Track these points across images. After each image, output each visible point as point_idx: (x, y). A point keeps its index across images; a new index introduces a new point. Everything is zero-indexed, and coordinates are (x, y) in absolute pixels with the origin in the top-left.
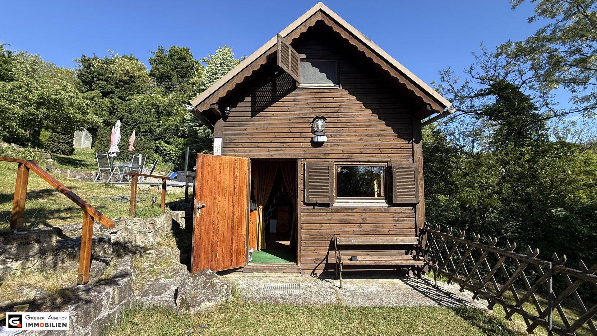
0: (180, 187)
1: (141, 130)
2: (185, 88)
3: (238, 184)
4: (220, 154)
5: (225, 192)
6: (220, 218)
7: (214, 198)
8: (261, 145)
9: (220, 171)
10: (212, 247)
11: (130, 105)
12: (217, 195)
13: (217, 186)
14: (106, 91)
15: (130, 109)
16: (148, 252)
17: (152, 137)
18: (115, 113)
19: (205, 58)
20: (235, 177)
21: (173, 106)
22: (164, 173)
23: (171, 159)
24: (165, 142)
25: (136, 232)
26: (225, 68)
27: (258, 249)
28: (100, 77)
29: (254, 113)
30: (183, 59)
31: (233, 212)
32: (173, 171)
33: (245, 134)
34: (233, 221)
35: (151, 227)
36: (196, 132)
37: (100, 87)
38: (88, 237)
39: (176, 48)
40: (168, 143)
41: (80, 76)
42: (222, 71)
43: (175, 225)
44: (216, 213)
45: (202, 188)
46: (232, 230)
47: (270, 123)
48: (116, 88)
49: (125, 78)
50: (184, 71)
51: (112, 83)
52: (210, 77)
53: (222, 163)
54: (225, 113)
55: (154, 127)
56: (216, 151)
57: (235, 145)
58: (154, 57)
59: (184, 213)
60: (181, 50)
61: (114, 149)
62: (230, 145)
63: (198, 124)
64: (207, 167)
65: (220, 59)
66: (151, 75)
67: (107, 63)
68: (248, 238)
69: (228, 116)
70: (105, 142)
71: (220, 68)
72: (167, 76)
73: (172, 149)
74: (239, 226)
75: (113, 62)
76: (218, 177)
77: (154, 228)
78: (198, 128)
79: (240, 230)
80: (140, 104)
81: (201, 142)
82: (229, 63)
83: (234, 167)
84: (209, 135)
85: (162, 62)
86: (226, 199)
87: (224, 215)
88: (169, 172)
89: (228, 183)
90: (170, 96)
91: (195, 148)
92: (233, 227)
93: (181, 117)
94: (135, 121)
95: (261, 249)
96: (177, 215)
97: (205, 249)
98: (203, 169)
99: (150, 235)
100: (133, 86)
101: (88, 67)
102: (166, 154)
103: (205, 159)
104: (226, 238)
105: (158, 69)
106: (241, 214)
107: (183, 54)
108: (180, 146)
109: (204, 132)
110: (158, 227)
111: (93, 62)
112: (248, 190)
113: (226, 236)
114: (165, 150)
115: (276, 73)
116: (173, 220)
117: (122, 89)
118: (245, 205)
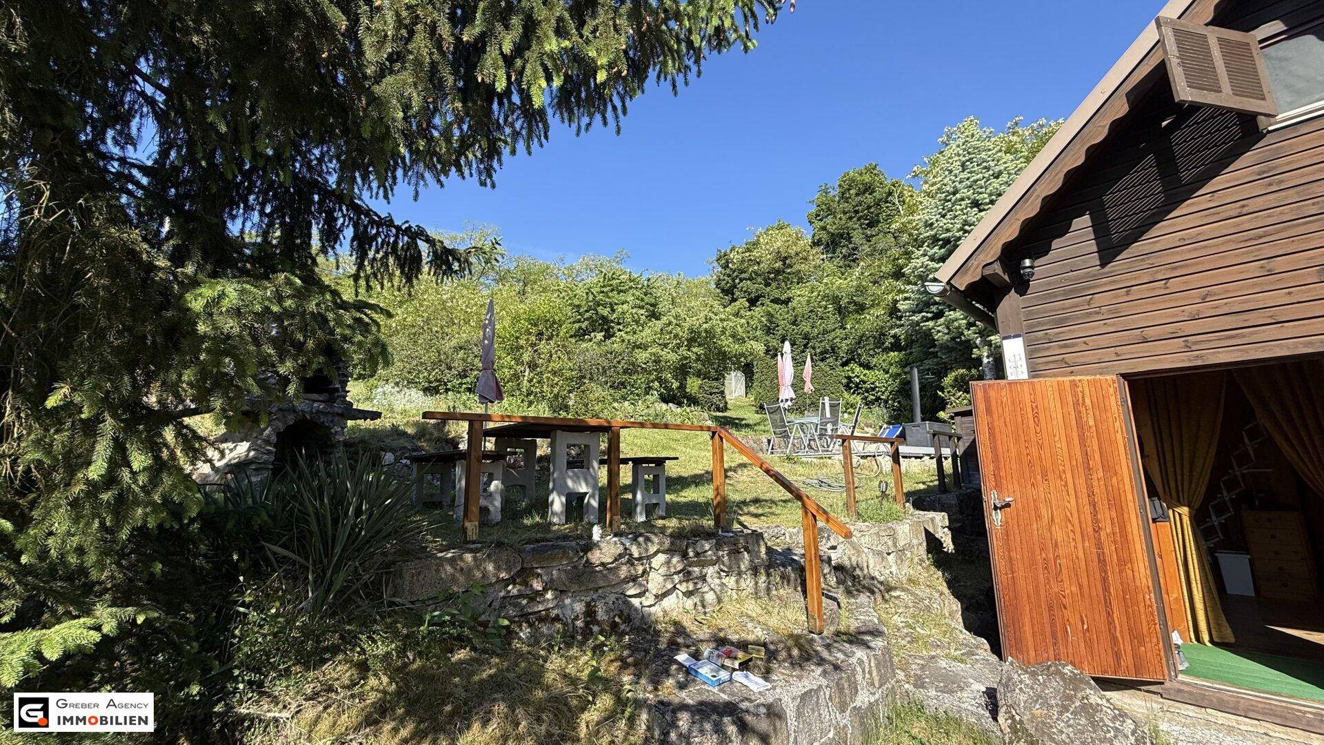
0: (916, 458)
1: (818, 351)
2: (880, 246)
3: (1096, 447)
4: (1025, 376)
5: (1061, 468)
6: (1059, 535)
7: (1033, 485)
8: (1150, 333)
9: (1036, 416)
10: (1050, 608)
11: (794, 309)
12: (1039, 477)
13: (1035, 454)
14: (753, 295)
15: (796, 316)
16: (893, 594)
17: (836, 360)
18: (774, 329)
19: (915, 168)
20: (1081, 426)
21: (866, 288)
22: (871, 431)
23: (878, 399)
24: (861, 365)
25: (866, 550)
26: (976, 169)
27: (1198, 639)
28: (743, 276)
29: (1108, 253)
30: (868, 189)
31: (1096, 520)
32: (889, 423)
33: (1091, 313)
34: (1099, 545)
35: (890, 543)
36: (928, 334)
37: (745, 292)
38: (813, 552)
39: (851, 174)
40: (867, 366)
41: (718, 285)
42: (968, 179)
43: (933, 544)
44: (1045, 520)
45: (996, 459)
46: (1103, 570)
47: (1173, 266)
48: (766, 286)
49: (777, 265)
50: (872, 213)
51: (759, 280)
52: (943, 205)
53: (1039, 396)
54: (1021, 276)
55: (838, 340)
56: (1013, 370)
57: (1066, 346)
58: (814, 209)
59: (946, 517)
60: (861, 174)
61: (787, 393)
62: (1048, 348)
63: (930, 315)
64: (1000, 411)
65: (959, 155)
66: (816, 244)
67: (749, 250)
68: (1160, 599)
69: (1029, 281)
70: (767, 383)
71: (963, 176)
72: (841, 236)
73: (880, 378)
74: (1125, 561)
75: (756, 244)
76: (1032, 431)
77: (895, 545)
78: (931, 324)
79: (1129, 572)
80: (809, 302)
81: (944, 354)
82: (983, 155)
83: (1076, 404)
84: (962, 334)
85: (830, 212)
86: (1066, 485)
87: (1070, 527)
88: (881, 427)
89: (1064, 444)
90: (857, 272)
91: (929, 370)
92: (1102, 561)
93: (884, 308)
94: (806, 337)
95: (1212, 641)
96: (932, 520)
97: (1031, 610)
98: (992, 417)
99: (891, 558)
100: (789, 274)
101: (726, 267)
102: (867, 391)
103: (992, 394)
104: (1086, 588)
105: (824, 228)
106: (1123, 527)
107: (867, 180)
108: (893, 370)
109: (948, 328)
110: (902, 543)
111: (732, 256)
112: (1134, 462)
113: (1085, 583)
114: (865, 382)
115: (1164, 124)
116: (927, 531)
117: (774, 285)
118: (1131, 504)
